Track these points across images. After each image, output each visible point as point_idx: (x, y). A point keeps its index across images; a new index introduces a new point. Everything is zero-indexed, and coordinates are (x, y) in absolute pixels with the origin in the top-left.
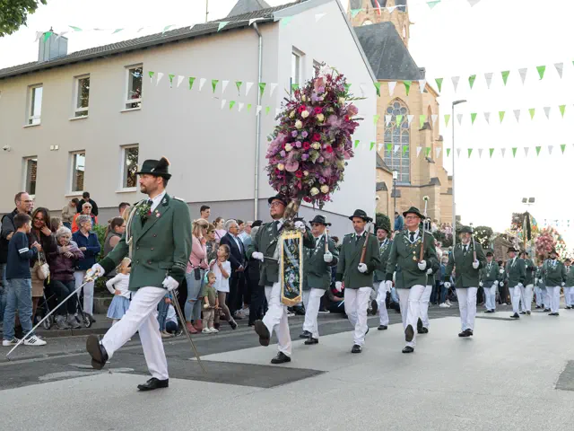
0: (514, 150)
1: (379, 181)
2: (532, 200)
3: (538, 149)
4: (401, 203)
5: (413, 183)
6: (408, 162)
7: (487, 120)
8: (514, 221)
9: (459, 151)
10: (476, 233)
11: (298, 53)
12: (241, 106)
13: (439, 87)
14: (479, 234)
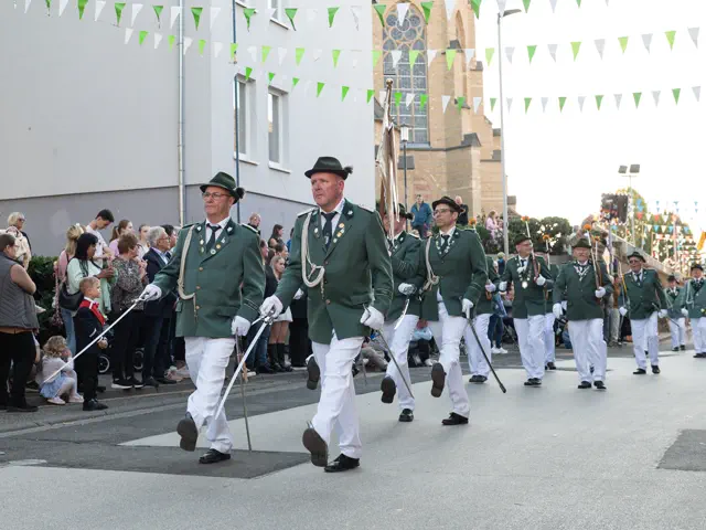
0: (599, 99)
2: (635, 169)
3: (637, 96)
4: (416, 179)
5: (435, 144)
6: (426, 109)
7: (553, 56)
8: (605, 207)
9: (509, 101)
10: (543, 228)
12: (158, 37)
14: (547, 231)
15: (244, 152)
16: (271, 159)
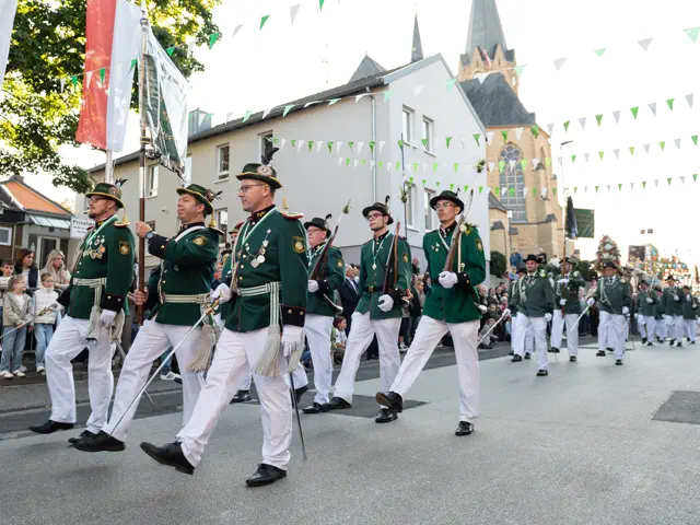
1: (496, 220)
2: (649, 231)
5: (530, 221)
10: (593, 266)
11: (408, 110)
12: (356, 162)
13: (550, 130)
15: (411, 224)
16: (426, 228)
